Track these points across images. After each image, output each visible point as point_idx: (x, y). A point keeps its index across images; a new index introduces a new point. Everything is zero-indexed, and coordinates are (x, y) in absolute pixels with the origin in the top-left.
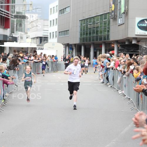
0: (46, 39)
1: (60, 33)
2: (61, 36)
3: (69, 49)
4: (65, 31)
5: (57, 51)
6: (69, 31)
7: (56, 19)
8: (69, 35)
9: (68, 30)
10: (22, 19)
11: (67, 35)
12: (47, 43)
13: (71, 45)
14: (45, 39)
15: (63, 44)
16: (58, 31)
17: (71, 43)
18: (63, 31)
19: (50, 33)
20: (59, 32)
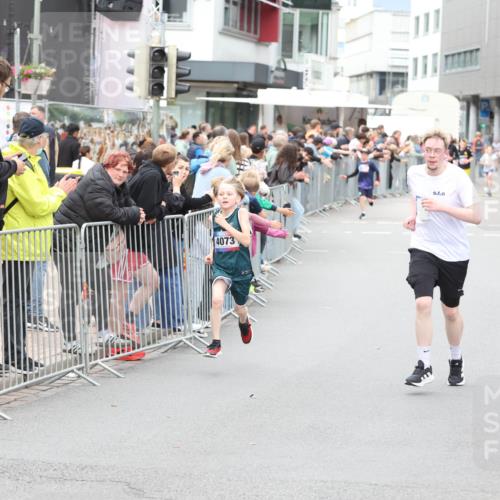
0: (400, 79)
1: (450, 59)
2: (454, 71)
3: (477, 115)
4: (465, 52)
5: (437, 120)
6: (479, 53)
7: (437, 12)
8: (478, 67)
9: (477, 50)
10: (321, 12)
11: (474, 68)
12: (402, 91)
13: (487, 100)
14: (396, 79)
15: (458, 98)
16: (442, 51)
17: (485, 93)
18: (459, 54)
19: (416, 60)
20: (447, 56)
